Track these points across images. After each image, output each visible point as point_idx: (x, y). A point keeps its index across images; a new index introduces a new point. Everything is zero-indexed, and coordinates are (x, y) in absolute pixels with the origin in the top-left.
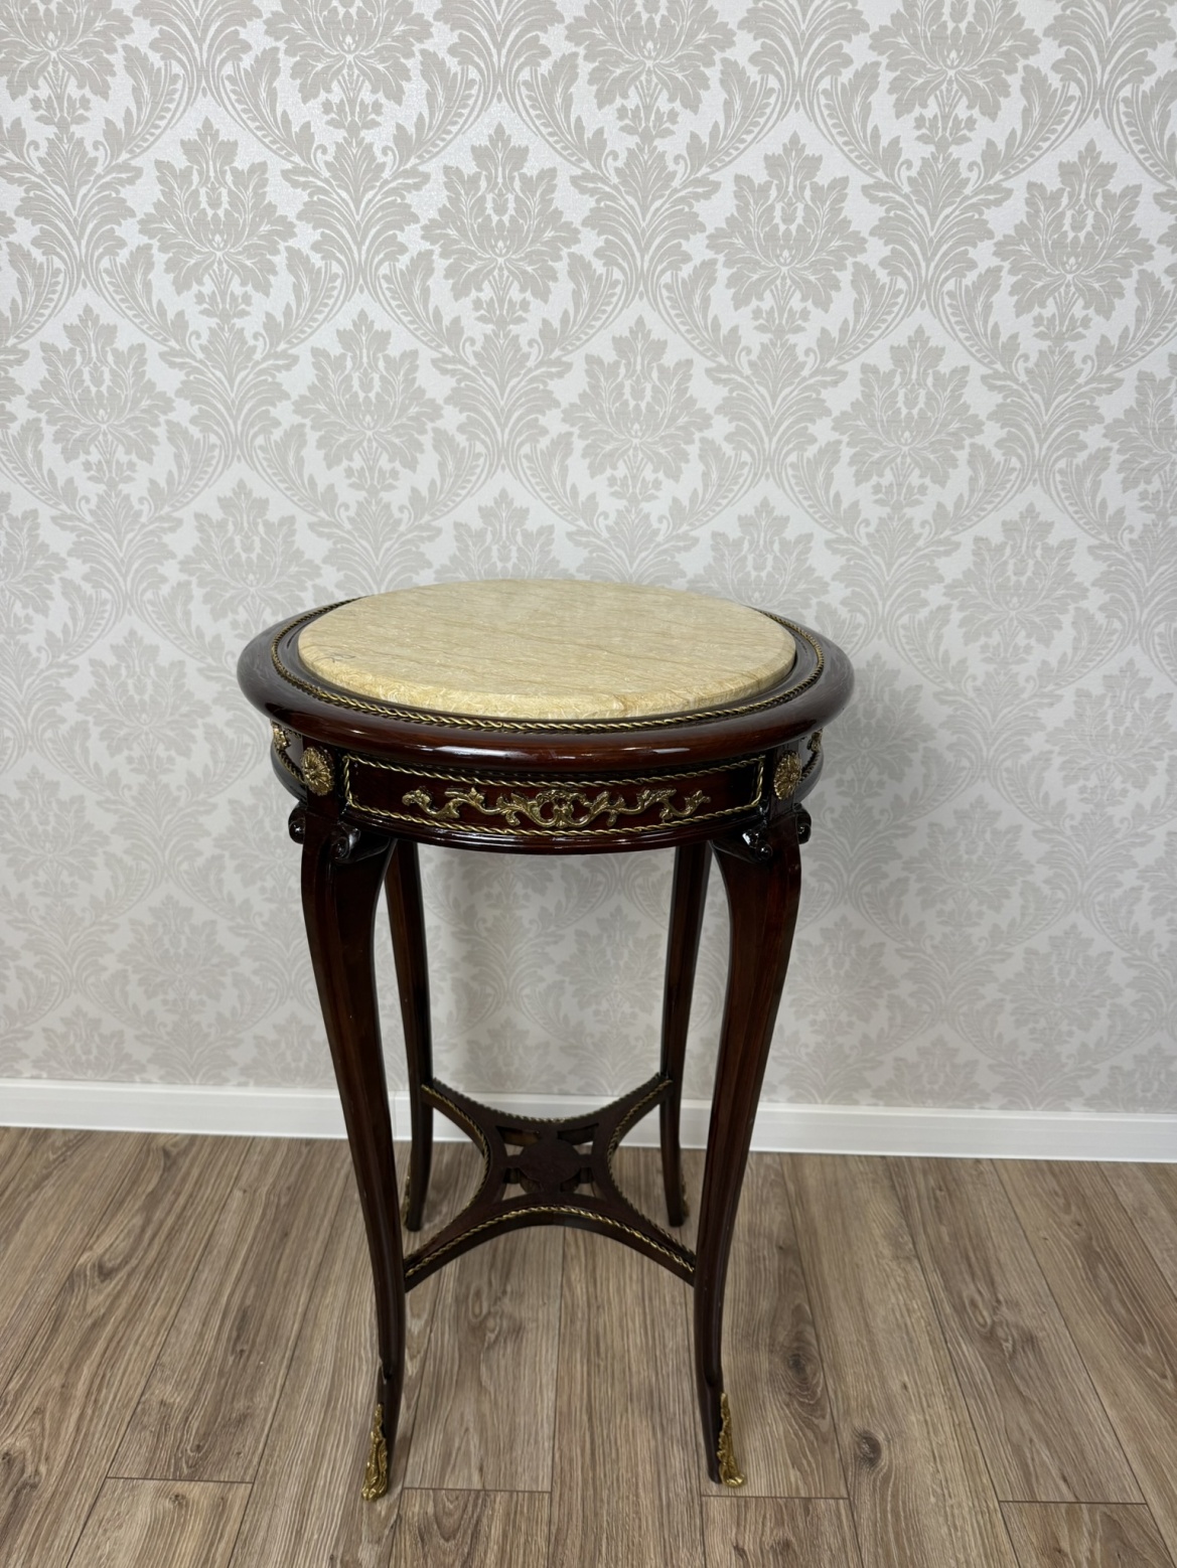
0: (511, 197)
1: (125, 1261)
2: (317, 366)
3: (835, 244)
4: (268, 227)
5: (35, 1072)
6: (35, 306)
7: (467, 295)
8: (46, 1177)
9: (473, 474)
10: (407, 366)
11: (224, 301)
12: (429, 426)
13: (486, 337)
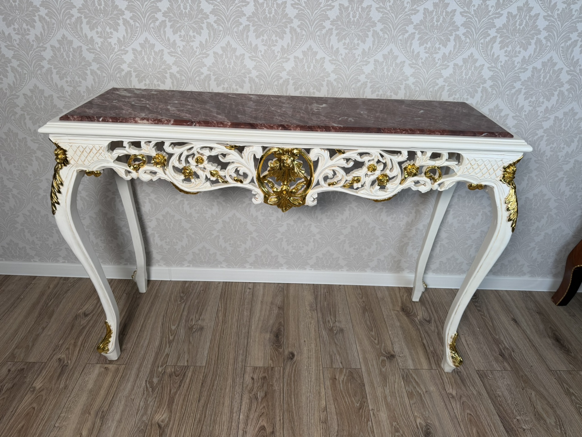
0: (188, 5)
1: (92, 312)
2: (134, 54)
3: (284, 20)
4: (116, 12)
5: (64, 261)
6: (48, 34)
7: (177, 33)
8: (68, 290)
9: (182, 86)
10: (160, 54)
11: (105, 34)
12: (168, 71)
13: (183, 45)
